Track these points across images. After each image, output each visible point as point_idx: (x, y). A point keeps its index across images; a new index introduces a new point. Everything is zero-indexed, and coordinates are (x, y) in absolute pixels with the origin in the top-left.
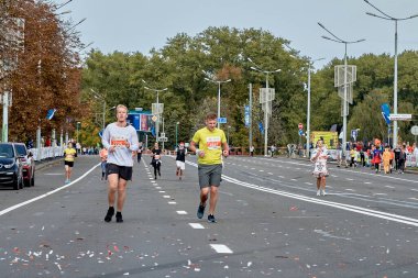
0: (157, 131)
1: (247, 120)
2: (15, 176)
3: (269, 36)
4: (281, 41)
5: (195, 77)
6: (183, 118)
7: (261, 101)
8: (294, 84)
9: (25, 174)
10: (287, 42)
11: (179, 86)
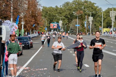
0: (61, 28)
1: (85, 25)
2: (29, 45)
3: (90, 2)
4: (94, 3)
5: (71, 13)
6: (67, 24)
7: (89, 20)
8: (97, 15)
9: (31, 44)
10: (95, 4)
11: (67, 16)
